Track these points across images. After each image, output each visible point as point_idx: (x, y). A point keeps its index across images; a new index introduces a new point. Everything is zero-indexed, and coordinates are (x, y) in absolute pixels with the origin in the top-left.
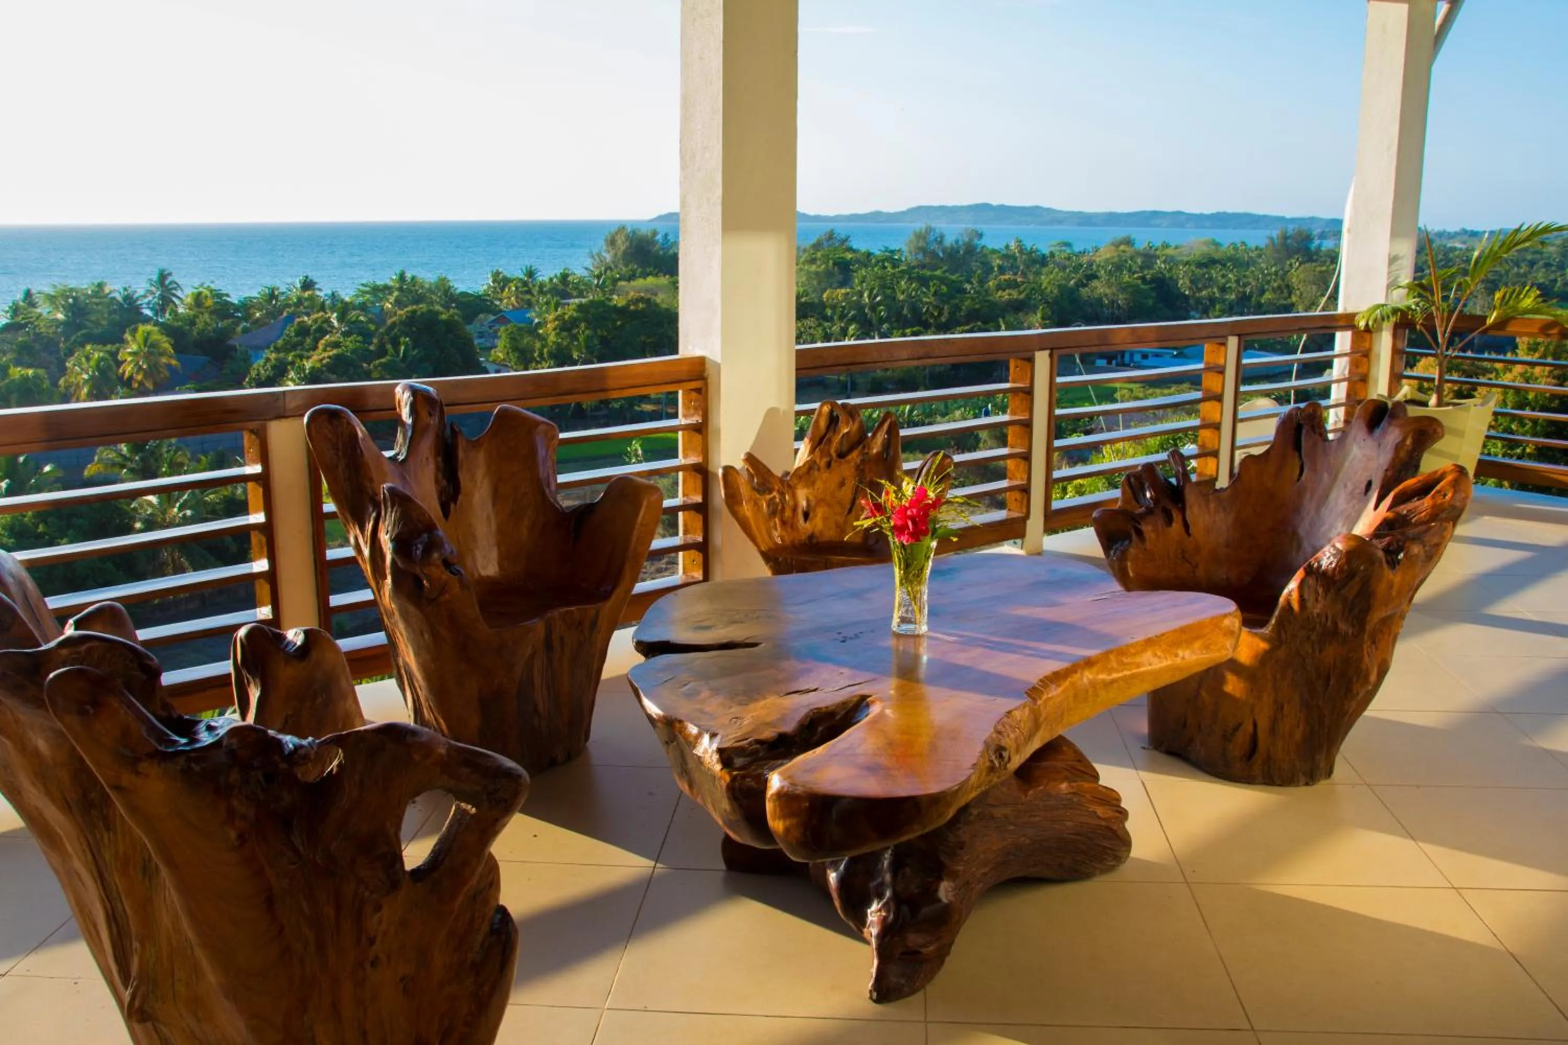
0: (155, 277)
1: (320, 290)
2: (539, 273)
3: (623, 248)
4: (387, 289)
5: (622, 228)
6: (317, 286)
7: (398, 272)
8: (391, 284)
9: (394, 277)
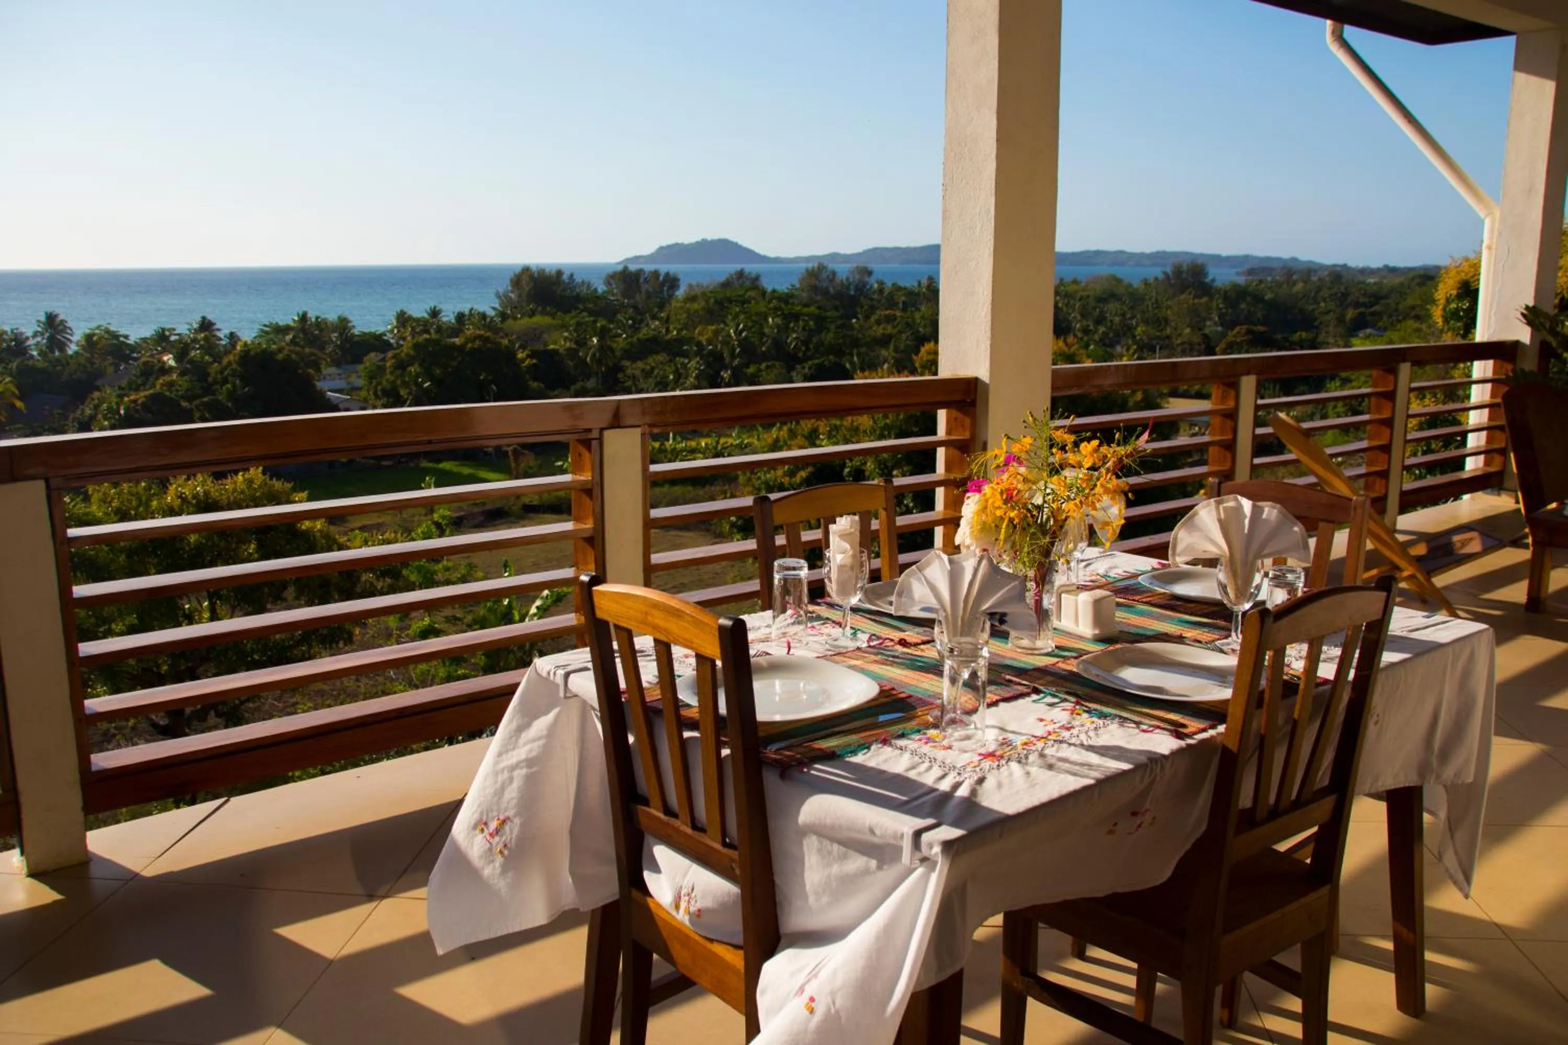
0: (43, 319)
1: (219, 330)
2: (443, 314)
3: (527, 289)
4: (286, 329)
5: (526, 270)
6: (216, 327)
7: (301, 313)
8: (291, 324)
9: (296, 318)
